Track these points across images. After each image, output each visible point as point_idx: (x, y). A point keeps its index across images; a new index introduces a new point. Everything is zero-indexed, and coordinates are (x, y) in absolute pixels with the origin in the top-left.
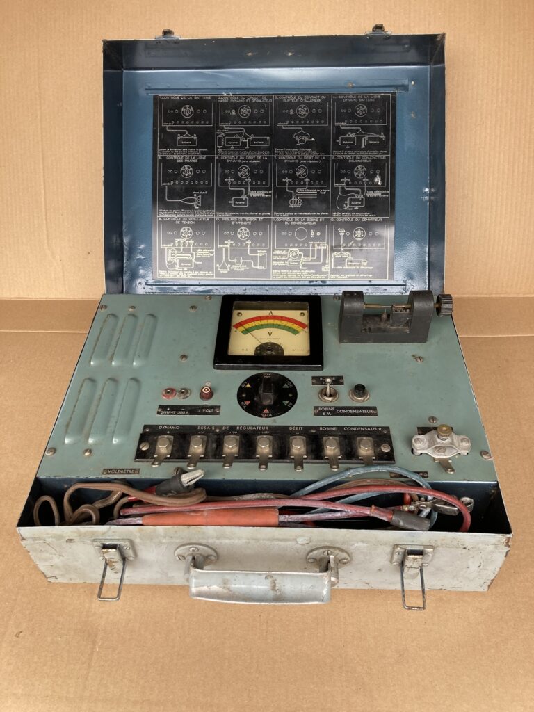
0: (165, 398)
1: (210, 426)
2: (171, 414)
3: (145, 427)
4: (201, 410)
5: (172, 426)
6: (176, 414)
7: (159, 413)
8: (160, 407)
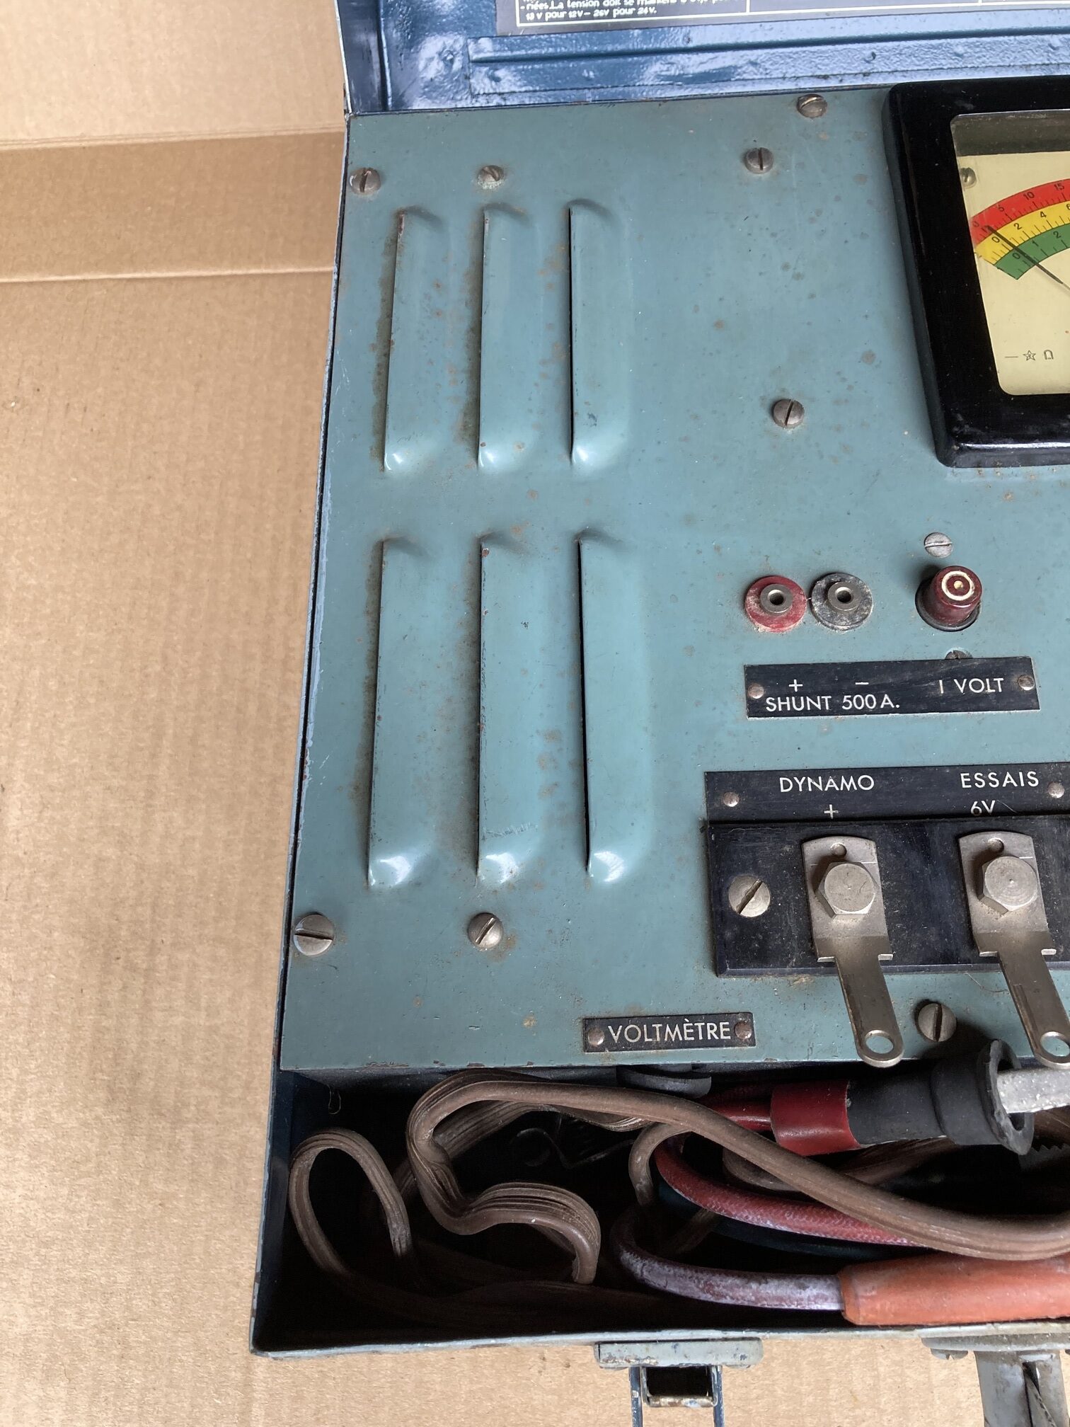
0: (762, 628)
1: (1015, 768)
2: (814, 712)
3: (716, 782)
4: (950, 686)
5: (837, 773)
6: (836, 710)
7: (756, 709)
8: (755, 674)
